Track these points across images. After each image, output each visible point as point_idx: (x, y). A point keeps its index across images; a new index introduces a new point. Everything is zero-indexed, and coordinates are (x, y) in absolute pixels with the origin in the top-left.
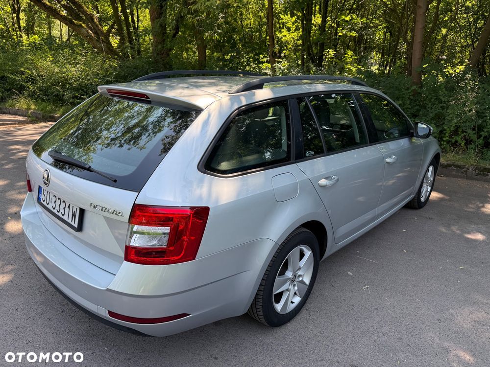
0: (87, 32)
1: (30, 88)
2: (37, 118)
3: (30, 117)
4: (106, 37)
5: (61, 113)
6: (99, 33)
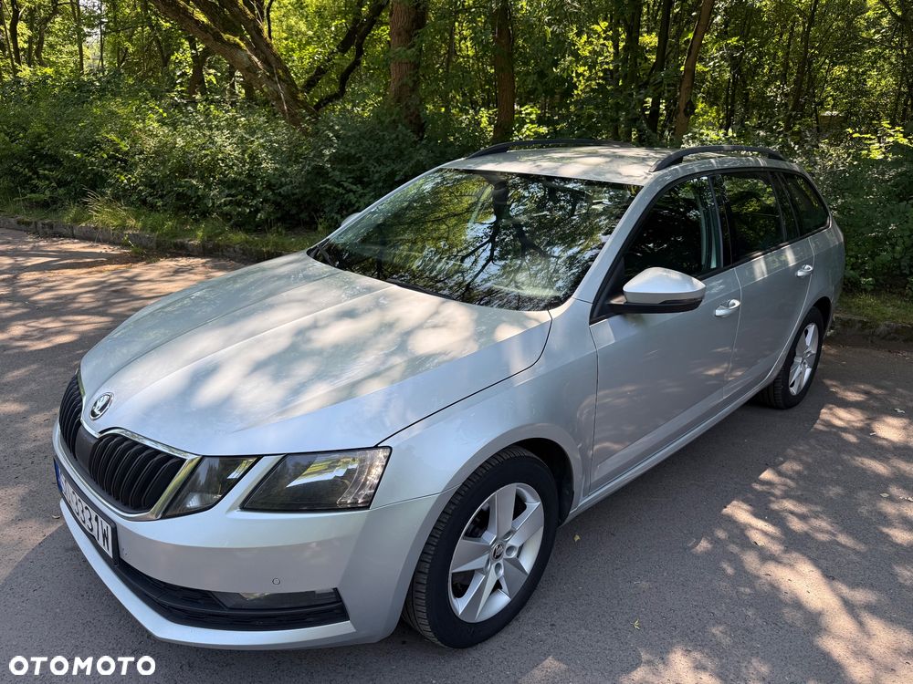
0: (250, 58)
1: (122, 182)
2: (144, 247)
3: (127, 246)
4: (287, 71)
5: (202, 238)
6: (274, 62)
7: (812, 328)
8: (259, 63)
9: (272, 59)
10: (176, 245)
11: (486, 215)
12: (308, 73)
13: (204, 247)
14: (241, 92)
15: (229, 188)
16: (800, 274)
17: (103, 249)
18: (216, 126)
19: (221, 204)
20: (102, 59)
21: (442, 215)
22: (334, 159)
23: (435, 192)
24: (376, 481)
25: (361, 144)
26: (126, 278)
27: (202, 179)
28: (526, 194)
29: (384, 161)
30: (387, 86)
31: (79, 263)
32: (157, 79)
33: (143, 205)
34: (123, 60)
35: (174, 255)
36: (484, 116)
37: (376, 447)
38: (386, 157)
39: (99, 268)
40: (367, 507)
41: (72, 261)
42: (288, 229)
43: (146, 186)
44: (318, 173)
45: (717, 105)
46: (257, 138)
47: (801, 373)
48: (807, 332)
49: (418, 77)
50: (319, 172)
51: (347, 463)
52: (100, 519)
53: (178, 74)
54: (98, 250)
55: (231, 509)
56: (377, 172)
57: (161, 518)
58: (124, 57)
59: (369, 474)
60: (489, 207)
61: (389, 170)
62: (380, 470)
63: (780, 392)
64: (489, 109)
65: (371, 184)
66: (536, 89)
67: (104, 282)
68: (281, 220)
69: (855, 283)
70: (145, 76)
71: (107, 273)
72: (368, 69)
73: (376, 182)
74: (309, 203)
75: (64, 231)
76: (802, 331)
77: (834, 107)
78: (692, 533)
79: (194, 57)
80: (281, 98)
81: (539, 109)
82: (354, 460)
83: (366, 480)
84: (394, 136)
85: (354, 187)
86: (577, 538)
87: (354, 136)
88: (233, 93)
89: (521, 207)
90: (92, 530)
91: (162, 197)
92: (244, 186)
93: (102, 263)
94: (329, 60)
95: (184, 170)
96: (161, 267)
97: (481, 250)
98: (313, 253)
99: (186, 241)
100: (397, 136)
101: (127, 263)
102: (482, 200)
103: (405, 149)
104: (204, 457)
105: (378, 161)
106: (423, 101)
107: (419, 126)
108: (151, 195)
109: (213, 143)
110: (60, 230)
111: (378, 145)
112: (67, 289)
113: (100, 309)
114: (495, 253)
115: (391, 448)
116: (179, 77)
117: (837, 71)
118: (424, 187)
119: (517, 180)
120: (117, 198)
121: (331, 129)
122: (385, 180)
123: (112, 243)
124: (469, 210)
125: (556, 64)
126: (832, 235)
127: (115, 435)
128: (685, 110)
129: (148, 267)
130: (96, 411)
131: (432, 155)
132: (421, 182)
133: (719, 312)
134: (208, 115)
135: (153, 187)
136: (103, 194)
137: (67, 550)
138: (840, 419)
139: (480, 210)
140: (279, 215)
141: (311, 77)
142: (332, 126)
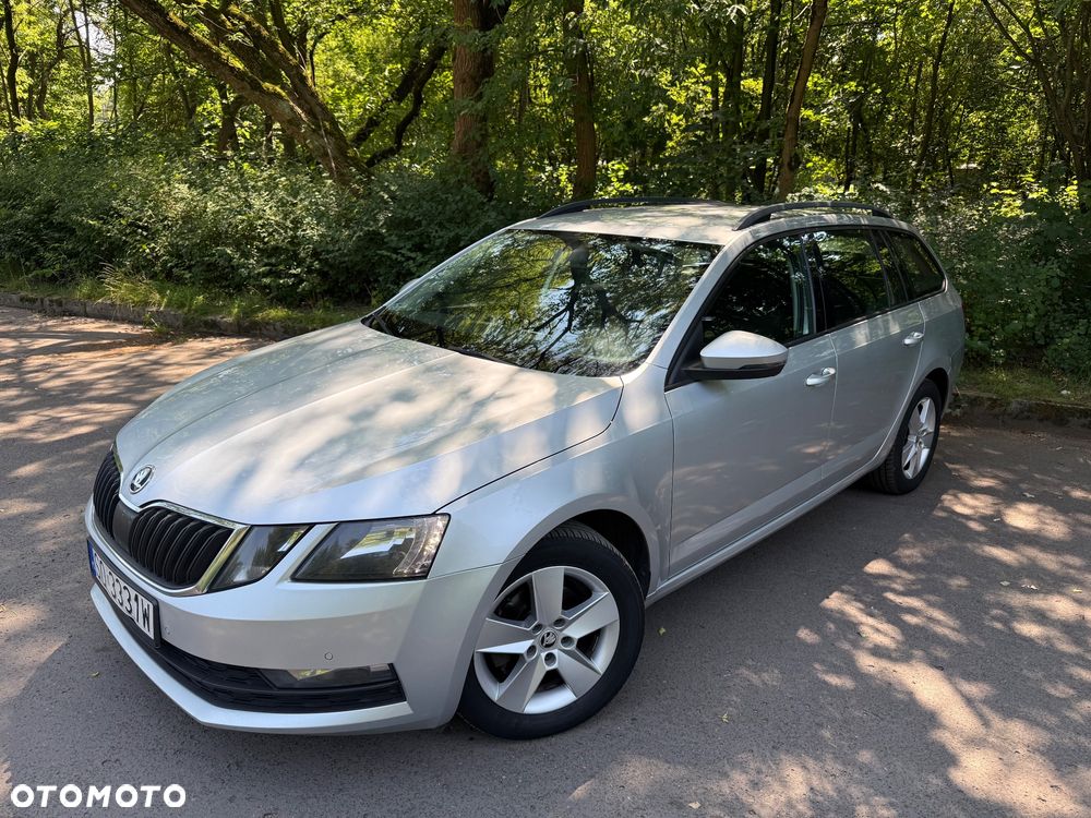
0: (292, 109)
1: (144, 251)
2: (169, 326)
3: (151, 324)
4: (334, 122)
5: (237, 315)
6: (319, 112)
7: (927, 403)
8: (303, 115)
9: (318, 109)
10: (206, 323)
11: (563, 279)
12: (358, 124)
13: (239, 325)
14: (279, 147)
15: (268, 257)
16: (907, 341)
17: (122, 329)
18: (253, 187)
19: (259, 274)
20: (115, 110)
21: (511, 281)
22: (390, 223)
23: (504, 256)
24: (434, 551)
25: (421, 206)
26: (150, 361)
27: (237, 246)
28: (608, 256)
29: (447, 225)
30: (450, 139)
31: (94, 345)
32: (180, 133)
33: (168, 277)
34: (141, 111)
35: (204, 335)
36: (563, 172)
37: (434, 514)
38: (450, 220)
39: (117, 350)
40: (425, 577)
41: (86, 343)
42: (337, 303)
43: (172, 256)
44: (371, 239)
45: (837, 158)
46: (301, 200)
47: (917, 455)
48: (921, 408)
49: (486, 130)
50: (374, 238)
51: (405, 533)
52: (140, 597)
53: (206, 126)
54: (116, 331)
55: (282, 580)
56: (439, 237)
57: (207, 593)
58: (141, 109)
59: (426, 543)
60: (567, 270)
61: (452, 234)
62: (438, 539)
63: (892, 475)
64: (569, 164)
65: (432, 250)
66: (622, 141)
67: (124, 366)
68: (329, 292)
69: (985, 356)
70: (167, 130)
71: (128, 356)
72: (428, 120)
73: (438, 249)
74: (360, 272)
75: (76, 309)
76: (914, 405)
77: (971, 159)
78: (789, 625)
79: (225, 108)
80: (327, 154)
81: (627, 165)
82: (411, 530)
83: (423, 550)
84: (458, 198)
85: (413, 255)
86: (663, 631)
87: (412, 197)
88: (270, 149)
89: (603, 270)
90: (130, 612)
91: (189, 268)
92: (286, 253)
93: (121, 345)
94: (383, 110)
95: (217, 237)
96: (189, 349)
97: (557, 320)
98: (368, 322)
99: (218, 318)
100: (462, 197)
101: (149, 344)
102: (558, 263)
103: (471, 211)
104: (253, 526)
105: (441, 225)
106: (493, 157)
107: (487, 185)
108: (176, 266)
109: (250, 206)
110: (69, 307)
111: (440, 207)
112: (82, 375)
113: (123, 396)
114: (574, 323)
115: (449, 515)
116: (207, 129)
117: (974, 118)
118: (491, 250)
119: (598, 241)
120: (137, 269)
121: (386, 190)
122: (448, 246)
123: (132, 322)
124: (543, 275)
125: (647, 112)
126: (948, 300)
127: (158, 508)
128: (789, 164)
129: (174, 348)
130: (136, 484)
131: (502, 217)
132: (488, 244)
133: (810, 381)
134: (242, 175)
135: (180, 256)
136: (121, 265)
137: (98, 651)
138: (965, 505)
139: (555, 274)
140: (326, 287)
141: (362, 129)
142: (387, 186)
